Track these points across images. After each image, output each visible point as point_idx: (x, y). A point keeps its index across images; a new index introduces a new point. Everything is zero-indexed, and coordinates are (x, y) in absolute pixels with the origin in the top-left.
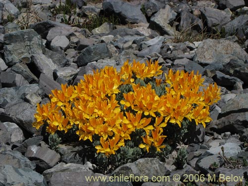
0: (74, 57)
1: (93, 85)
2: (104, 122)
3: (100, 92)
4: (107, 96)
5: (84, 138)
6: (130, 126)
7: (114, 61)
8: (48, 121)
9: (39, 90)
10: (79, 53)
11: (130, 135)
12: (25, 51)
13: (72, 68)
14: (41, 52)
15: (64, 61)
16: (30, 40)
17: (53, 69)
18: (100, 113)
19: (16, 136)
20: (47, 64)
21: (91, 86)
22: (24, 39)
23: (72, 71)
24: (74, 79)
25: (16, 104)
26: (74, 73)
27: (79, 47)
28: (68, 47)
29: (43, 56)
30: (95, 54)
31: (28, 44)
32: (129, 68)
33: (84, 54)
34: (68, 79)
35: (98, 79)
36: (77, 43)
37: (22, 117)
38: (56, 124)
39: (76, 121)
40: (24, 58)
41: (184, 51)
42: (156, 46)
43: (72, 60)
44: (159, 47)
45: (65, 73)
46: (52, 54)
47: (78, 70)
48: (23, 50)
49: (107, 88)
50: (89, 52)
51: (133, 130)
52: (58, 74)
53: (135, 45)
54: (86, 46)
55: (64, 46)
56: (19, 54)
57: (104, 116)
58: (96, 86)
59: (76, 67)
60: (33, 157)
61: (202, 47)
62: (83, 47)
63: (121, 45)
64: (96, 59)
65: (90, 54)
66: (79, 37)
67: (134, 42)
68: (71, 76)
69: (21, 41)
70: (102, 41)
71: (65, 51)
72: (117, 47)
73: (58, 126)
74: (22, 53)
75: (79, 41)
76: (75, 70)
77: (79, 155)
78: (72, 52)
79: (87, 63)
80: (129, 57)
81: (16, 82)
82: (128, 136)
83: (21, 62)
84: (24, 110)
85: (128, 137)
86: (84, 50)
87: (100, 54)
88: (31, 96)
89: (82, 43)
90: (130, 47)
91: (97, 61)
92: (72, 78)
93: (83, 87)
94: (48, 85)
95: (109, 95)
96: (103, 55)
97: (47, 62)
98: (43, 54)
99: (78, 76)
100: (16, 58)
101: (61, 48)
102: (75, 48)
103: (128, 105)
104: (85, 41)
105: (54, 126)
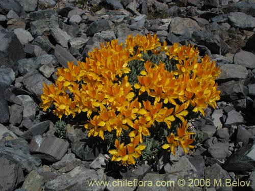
0: (84, 29)
1: (101, 62)
2: (117, 113)
3: (109, 73)
4: (117, 76)
5: (94, 133)
6: (148, 119)
7: (113, 32)
8: (55, 104)
9: (53, 60)
10: (88, 26)
11: (149, 129)
12: (46, 26)
13: (82, 39)
14: (57, 26)
15: (77, 33)
16: (49, 17)
17: (68, 39)
18: (111, 100)
19: (28, 110)
20: (63, 36)
21: (99, 64)
22: (44, 16)
23: (82, 41)
24: (84, 47)
25: (32, 75)
26: (84, 43)
27: (88, 22)
28: (81, 22)
29: (59, 30)
30: (99, 27)
31: (48, 20)
32: (133, 41)
33: (91, 27)
34: (79, 48)
35: (107, 55)
36: (86, 20)
37: (35, 90)
38: (63, 107)
39: (84, 108)
40: (45, 32)
41: (159, 25)
42: (142, 21)
43: (83, 31)
44: (143, 22)
45: (77, 43)
46: (68, 28)
47: (87, 40)
48: (44, 25)
49: (117, 67)
50: (95, 25)
51: (152, 122)
52: (71, 44)
53: (126, 21)
54: (92, 21)
55: (79, 22)
56: (42, 28)
57: (116, 105)
58: (104, 65)
59: (86, 36)
60: (37, 152)
61: (174, 23)
62: (91, 22)
63: (115, 21)
64: (100, 31)
65: (96, 27)
66: (88, 16)
67: (125, 19)
68: (81, 45)
69: (42, 18)
70: (103, 18)
71: (79, 25)
72: (113, 22)
73: (65, 110)
74: (44, 27)
75: (88, 19)
76: (84, 40)
77: (89, 146)
78: (84, 26)
79: (93, 34)
80: (125, 30)
81: (35, 53)
82: (147, 131)
83: (43, 34)
84: (38, 82)
85: (147, 133)
86: (92, 24)
87: (103, 27)
88: (44, 68)
89: (90, 19)
90: (122, 22)
91: (100, 32)
92: (82, 46)
93: (91, 65)
94: (62, 55)
95: (120, 76)
96: (105, 27)
97: (63, 34)
98: (60, 28)
99: (87, 46)
100: (39, 31)
101: (76, 23)
102: (85, 22)
103: (143, 90)
104: (92, 18)
105: (61, 110)
